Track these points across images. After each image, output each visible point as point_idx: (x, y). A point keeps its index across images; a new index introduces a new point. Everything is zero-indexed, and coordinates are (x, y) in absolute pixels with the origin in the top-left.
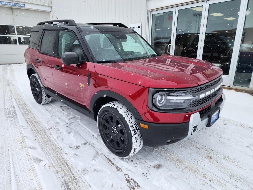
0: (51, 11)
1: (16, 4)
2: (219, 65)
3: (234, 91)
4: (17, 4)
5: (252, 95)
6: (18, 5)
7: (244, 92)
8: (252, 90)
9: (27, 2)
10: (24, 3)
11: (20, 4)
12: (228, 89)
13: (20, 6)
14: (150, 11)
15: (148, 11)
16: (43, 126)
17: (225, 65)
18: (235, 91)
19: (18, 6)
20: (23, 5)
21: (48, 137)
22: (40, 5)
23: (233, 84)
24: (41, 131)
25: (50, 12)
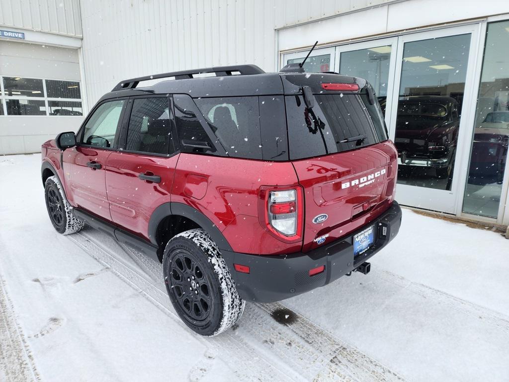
0: (80, 48)
1: (5, 33)
2: (427, 164)
3: (465, 225)
4: (8, 32)
5: (504, 236)
6: (10, 34)
7: (488, 229)
8: (503, 224)
9: (30, 28)
10: (23, 31)
11: (14, 32)
12: (451, 221)
13: (14, 37)
14: (282, 53)
15: (279, 53)
16: (18, 331)
17: (439, 163)
18: (467, 226)
19: (9, 37)
20: (19, 34)
21: (23, 366)
22: (58, 35)
23: (462, 211)
24: (8, 346)
25: (79, 50)
